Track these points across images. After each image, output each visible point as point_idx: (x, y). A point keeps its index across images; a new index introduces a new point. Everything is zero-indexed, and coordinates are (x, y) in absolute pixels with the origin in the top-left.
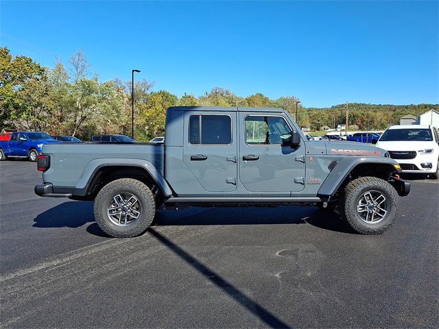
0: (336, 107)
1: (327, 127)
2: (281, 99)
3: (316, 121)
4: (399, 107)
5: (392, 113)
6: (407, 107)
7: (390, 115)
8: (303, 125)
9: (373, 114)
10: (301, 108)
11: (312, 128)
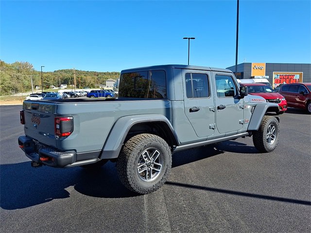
0: (58, 71)
1: (53, 86)
2: (16, 63)
3: (46, 82)
4: (100, 73)
5: (96, 77)
6: (105, 73)
7: (96, 78)
8: (37, 84)
9: (85, 77)
10: (34, 71)
11: (43, 87)
